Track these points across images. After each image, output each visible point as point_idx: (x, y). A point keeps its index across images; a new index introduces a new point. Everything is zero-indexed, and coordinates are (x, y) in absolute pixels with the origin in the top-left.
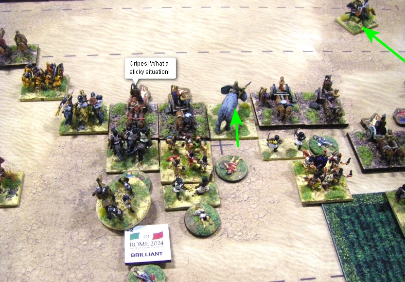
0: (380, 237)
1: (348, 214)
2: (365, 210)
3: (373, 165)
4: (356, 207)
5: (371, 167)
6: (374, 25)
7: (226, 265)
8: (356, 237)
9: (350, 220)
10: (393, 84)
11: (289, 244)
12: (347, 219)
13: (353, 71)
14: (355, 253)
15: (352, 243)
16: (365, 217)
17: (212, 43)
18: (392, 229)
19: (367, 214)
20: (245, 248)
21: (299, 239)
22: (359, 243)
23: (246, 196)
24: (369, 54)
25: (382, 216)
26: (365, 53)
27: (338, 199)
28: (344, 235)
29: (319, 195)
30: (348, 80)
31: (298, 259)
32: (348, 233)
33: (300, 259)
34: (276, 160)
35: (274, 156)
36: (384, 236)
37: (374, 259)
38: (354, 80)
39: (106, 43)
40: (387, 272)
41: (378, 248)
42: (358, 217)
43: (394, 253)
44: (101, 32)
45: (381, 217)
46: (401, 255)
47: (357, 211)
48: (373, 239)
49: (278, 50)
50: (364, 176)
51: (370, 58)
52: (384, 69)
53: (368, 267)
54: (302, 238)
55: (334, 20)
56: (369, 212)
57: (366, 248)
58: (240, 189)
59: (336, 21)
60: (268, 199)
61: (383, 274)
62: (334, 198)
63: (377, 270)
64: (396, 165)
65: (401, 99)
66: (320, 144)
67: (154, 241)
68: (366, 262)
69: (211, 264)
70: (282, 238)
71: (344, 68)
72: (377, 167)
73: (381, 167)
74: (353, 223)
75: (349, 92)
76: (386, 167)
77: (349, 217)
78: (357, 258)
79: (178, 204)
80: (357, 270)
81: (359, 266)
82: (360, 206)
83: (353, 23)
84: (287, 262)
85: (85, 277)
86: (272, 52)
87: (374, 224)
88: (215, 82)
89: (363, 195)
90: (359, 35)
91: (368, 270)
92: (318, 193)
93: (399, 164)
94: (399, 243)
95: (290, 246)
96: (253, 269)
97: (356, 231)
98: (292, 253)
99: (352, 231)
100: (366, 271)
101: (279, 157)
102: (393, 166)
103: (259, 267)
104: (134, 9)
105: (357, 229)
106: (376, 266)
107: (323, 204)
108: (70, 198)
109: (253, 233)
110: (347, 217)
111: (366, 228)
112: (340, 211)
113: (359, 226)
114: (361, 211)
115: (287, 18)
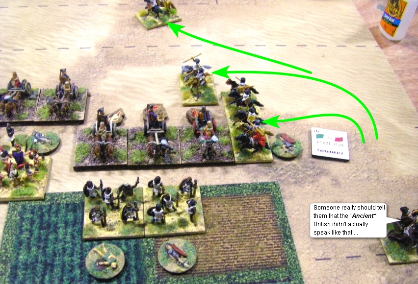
0: (56, 239)
1: (32, 213)
2: (54, 209)
3: (87, 162)
4: (45, 206)
5: (82, 165)
6: (176, 19)
8: (28, 236)
9: (32, 219)
10: (164, 79)
12: (28, 218)
13: (125, 66)
14: (18, 254)
15: (21, 243)
16: (50, 216)
18: (74, 231)
19: (53, 213)
22: (29, 244)
24: (155, 48)
25: (71, 217)
26: (150, 48)
27: (25, 197)
28: (16, 235)
29: (6, 192)
30: (113, 76)
32: (21, 232)
36: (61, 237)
37: (37, 261)
38: (120, 76)
40: (43, 276)
41: (47, 250)
42: (41, 216)
43: (64, 256)
45: (69, 217)
46: (70, 259)
47: (44, 210)
48: (46, 239)
49: (53, 47)
50: (75, 173)
51: (153, 53)
52: (162, 63)
53: (26, 269)
55: (134, 15)
56: (57, 212)
57: (34, 249)
59: (136, 17)
61: (39, 277)
62: (21, 195)
63: (34, 273)
64: (112, 163)
65: (165, 94)
66: (36, 140)
68: (25, 264)
71: (116, 63)
72: (90, 165)
73: (94, 165)
74: (32, 222)
75: (108, 88)
76: (100, 165)
77: (32, 216)
78: (17, 259)
80: (11, 271)
81: (15, 268)
82: (50, 206)
83: (151, 18)
86: (45, 49)
87: (57, 224)
89: (60, 194)
90: (155, 30)
91: (24, 272)
92: (5, 190)
93: (118, 162)
94: (76, 245)
97: (31, 231)
99: (27, 230)
100: (20, 273)
102: (108, 164)
105: (34, 228)
106: (34, 268)
107: (11, 201)
110: (29, 216)
111: (45, 228)
112: (25, 209)
113: (38, 226)
114: (49, 210)
115: (83, 15)
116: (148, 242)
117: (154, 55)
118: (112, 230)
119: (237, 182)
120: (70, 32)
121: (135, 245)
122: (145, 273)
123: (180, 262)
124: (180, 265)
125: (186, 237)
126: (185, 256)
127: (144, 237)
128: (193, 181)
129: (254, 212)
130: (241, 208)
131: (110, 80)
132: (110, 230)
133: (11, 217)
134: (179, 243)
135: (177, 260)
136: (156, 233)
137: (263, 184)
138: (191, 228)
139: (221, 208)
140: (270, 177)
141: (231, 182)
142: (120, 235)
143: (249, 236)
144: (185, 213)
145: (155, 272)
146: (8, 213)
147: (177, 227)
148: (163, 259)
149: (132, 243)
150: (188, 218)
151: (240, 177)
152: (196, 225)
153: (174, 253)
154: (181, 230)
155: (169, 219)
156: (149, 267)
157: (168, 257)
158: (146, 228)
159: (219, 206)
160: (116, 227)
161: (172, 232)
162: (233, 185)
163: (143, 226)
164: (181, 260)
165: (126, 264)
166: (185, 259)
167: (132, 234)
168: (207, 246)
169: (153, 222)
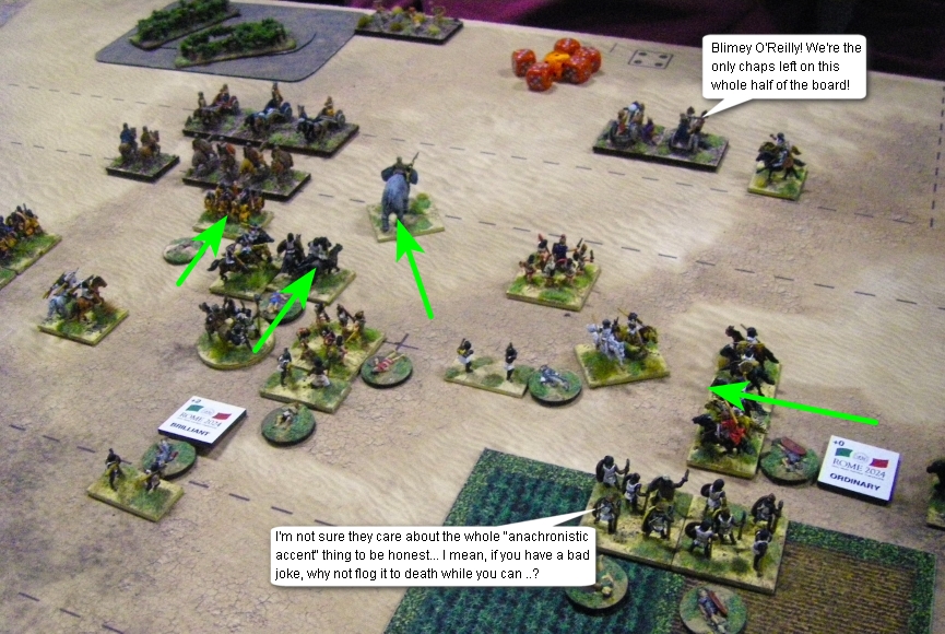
1: (509, 483)
2: (543, 487)
4: (530, 480)
7: (278, 481)
8: (491, 514)
9: (505, 491)
10: (787, 337)
11: (384, 489)
12: (500, 489)
13: (727, 302)
15: (477, 520)
16: (532, 495)
17: (512, 214)
19: (540, 493)
20: (318, 470)
21: (404, 488)
23: (378, 414)
24: (786, 282)
26: (778, 280)
28: (474, 506)
30: (700, 312)
31: (380, 510)
32: (484, 505)
33: (383, 512)
34: (463, 384)
35: (462, 377)
38: (714, 314)
39: (357, 183)
42: (520, 493)
44: (361, 169)
47: (527, 484)
49: (615, 243)
51: (782, 290)
52: (792, 311)
54: (410, 488)
56: (545, 493)
58: (378, 403)
60: (404, 428)
66: (543, 379)
67: (212, 419)
69: (260, 471)
70: (382, 479)
71: (713, 294)
74: (504, 495)
75: (687, 330)
77: (506, 487)
79: (280, 391)
82: (538, 481)
84: (361, 508)
85: (109, 433)
86: (601, 244)
87: (540, 509)
88: (466, 265)
89: (560, 469)
95: (382, 492)
96: (308, 497)
98: (379, 501)
99: (493, 505)
101: (468, 381)
103: (319, 498)
104: (436, 147)
105: (503, 506)
108: (162, 350)
109: (347, 459)
110: (502, 485)
111: (519, 510)
112: (499, 474)
113: (511, 503)
114: (535, 487)
115: (678, 201)
116: (672, 579)
117: (782, 294)
118: (621, 542)
119: (858, 534)
120: (649, 224)
121: (649, 577)
122: (652, 621)
123: (712, 621)
124: (709, 625)
125: (739, 591)
126: (724, 615)
127: (670, 569)
128: (776, 503)
129: (872, 589)
130: (850, 576)
131: (693, 318)
132: (618, 542)
133: (475, 480)
134: (723, 595)
135: (709, 616)
136: (690, 567)
137: (903, 550)
138: (751, 578)
139: (814, 566)
140: (923, 544)
141: (847, 531)
142: (631, 554)
143: (847, 623)
144: (747, 553)
145: (669, 625)
146: (473, 473)
147: (728, 568)
148: (687, 610)
149: (647, 572)
150: (750, 561)
151: (867, 528)
152: (759, 576)
153: (708, 605)
154: (732, 576)
155: (717, 554)
156: (661, 614)
157: (697, 608)
158: (678, 555)
159: (811, 562)
160: (629, 539)
161: (716, 575)
162: (849, 536)
163: (673, 551)
164: (715, 618)
165: (626, 599)
166: (723, 619)
167: (651, 558)
168: (768, 615)
169: (691, 550)
